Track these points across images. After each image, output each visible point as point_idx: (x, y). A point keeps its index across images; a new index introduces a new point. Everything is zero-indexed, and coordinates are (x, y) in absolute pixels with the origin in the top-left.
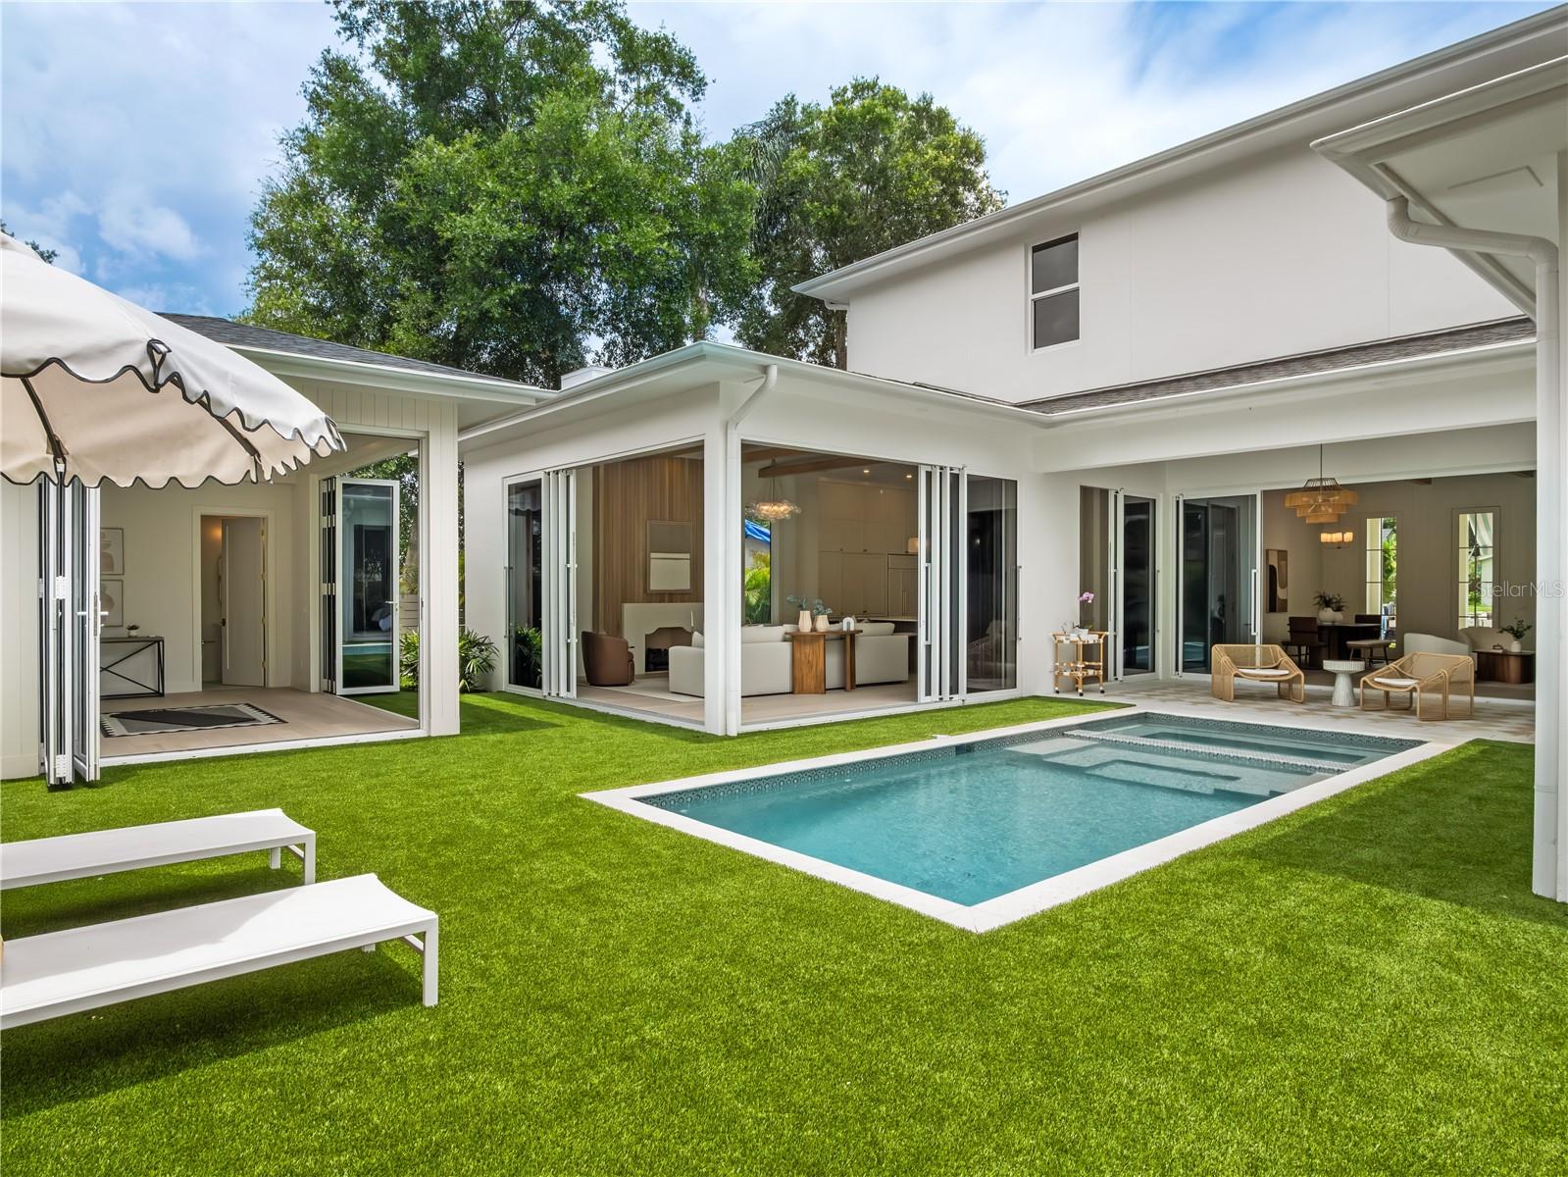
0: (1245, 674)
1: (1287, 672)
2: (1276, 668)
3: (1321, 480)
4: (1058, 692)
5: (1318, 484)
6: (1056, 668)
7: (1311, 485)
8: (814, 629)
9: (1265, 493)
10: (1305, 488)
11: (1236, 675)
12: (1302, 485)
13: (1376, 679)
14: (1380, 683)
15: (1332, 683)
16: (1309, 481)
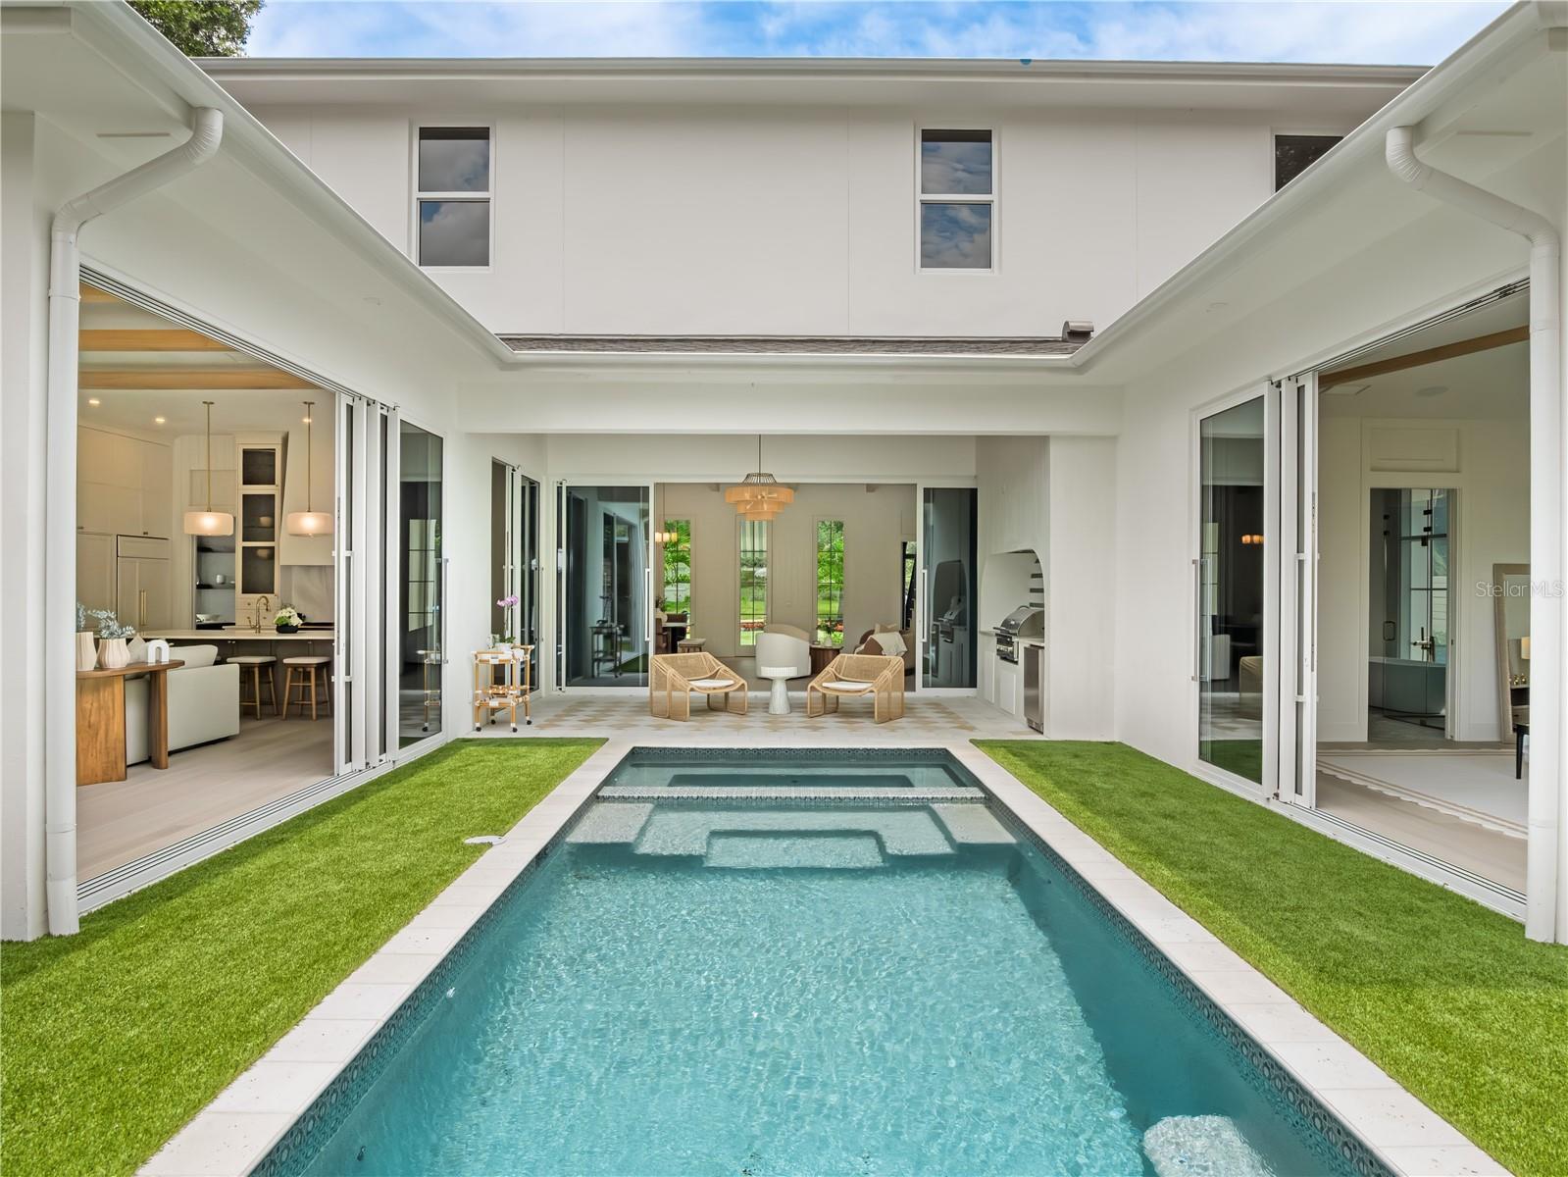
0: (699, 688)
1: (732, 682)
2: (713, 677)
3: (760, 475)
4: (479, 729)
5: (755, 480)
6: (476, 697)
7: (750, 479)
8: (100, 666)
9: (657, 485)
11: (692, 690)
12: (741, 480)
13: (825, 684)
14: (827, 688)
15: (769, 689)
16: (748, 476)
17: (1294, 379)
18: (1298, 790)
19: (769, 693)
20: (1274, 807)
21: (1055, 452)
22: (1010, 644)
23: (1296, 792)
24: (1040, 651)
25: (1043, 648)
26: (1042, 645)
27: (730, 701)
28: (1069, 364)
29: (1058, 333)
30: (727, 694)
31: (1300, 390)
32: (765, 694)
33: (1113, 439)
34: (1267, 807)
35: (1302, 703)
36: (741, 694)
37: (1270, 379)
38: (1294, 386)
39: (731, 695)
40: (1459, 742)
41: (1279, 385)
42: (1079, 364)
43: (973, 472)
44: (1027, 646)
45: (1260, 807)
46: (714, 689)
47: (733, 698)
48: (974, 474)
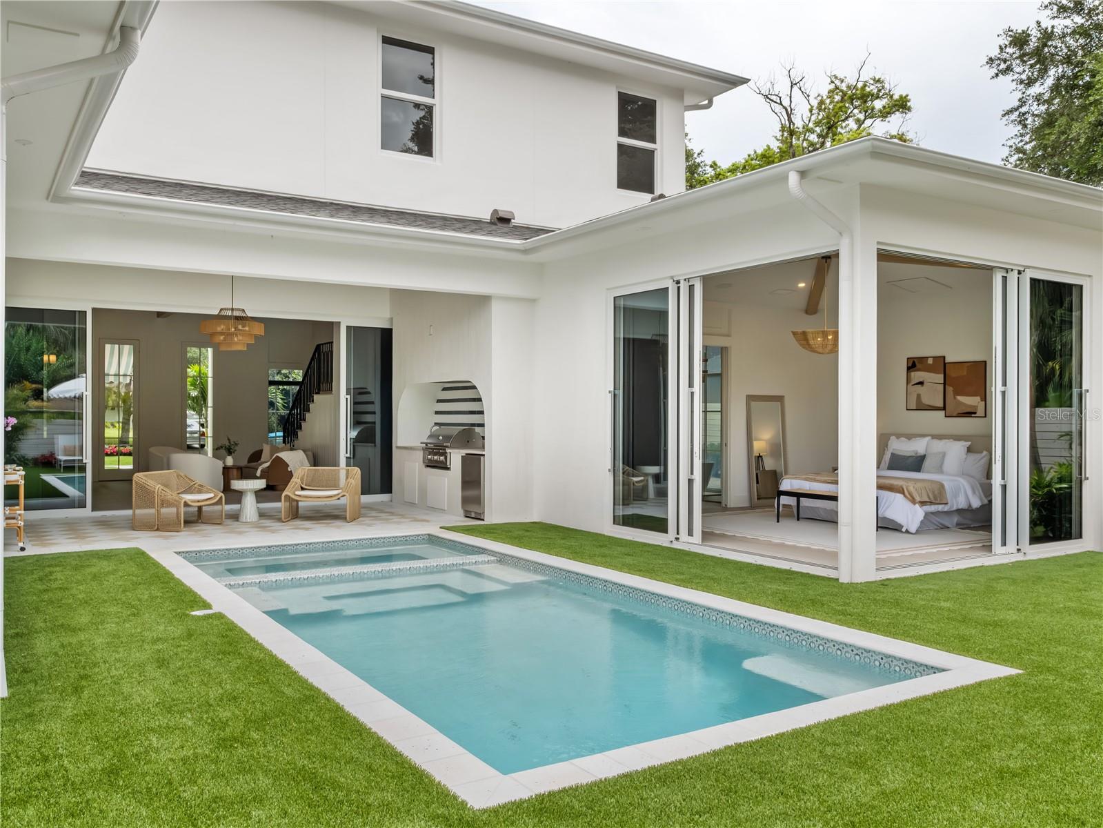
1: (212, 495)
3: (233, 309)
5: (229, 313)
7: (224, 313)
10: (218, 315)
12: (216, 312)
13: (297, 493)
14: (300, 495)
15: (239, 501)
16: (221, 310)
17: (687, 280)
18: (690, 533)
19: (239, 505)
20: (676, 545)
21: (496, 308)
22: (444, 454)
23: (689, 535)
24: (482, 458)
25: (484, 455)
26: (483, 453)
27: (203, 514)
28: (522, 248)
29: (486, 216)
30: (200, 508)
31: (691, 288)
32: (235, 507)
33: (533, 301)
34: (672, 546)
35: (693, 480)
36: (218, 508)
37: (672, 278)
38: (687, 285)
39: (204, 509)
40: (730, 508)
41: (678, 282)
42: (527, 248)
43: (388, 316)
44: (464, 455)
45: (667, 548)
46: (198, 501)
47: (206, 511)
48: (389, 316)
